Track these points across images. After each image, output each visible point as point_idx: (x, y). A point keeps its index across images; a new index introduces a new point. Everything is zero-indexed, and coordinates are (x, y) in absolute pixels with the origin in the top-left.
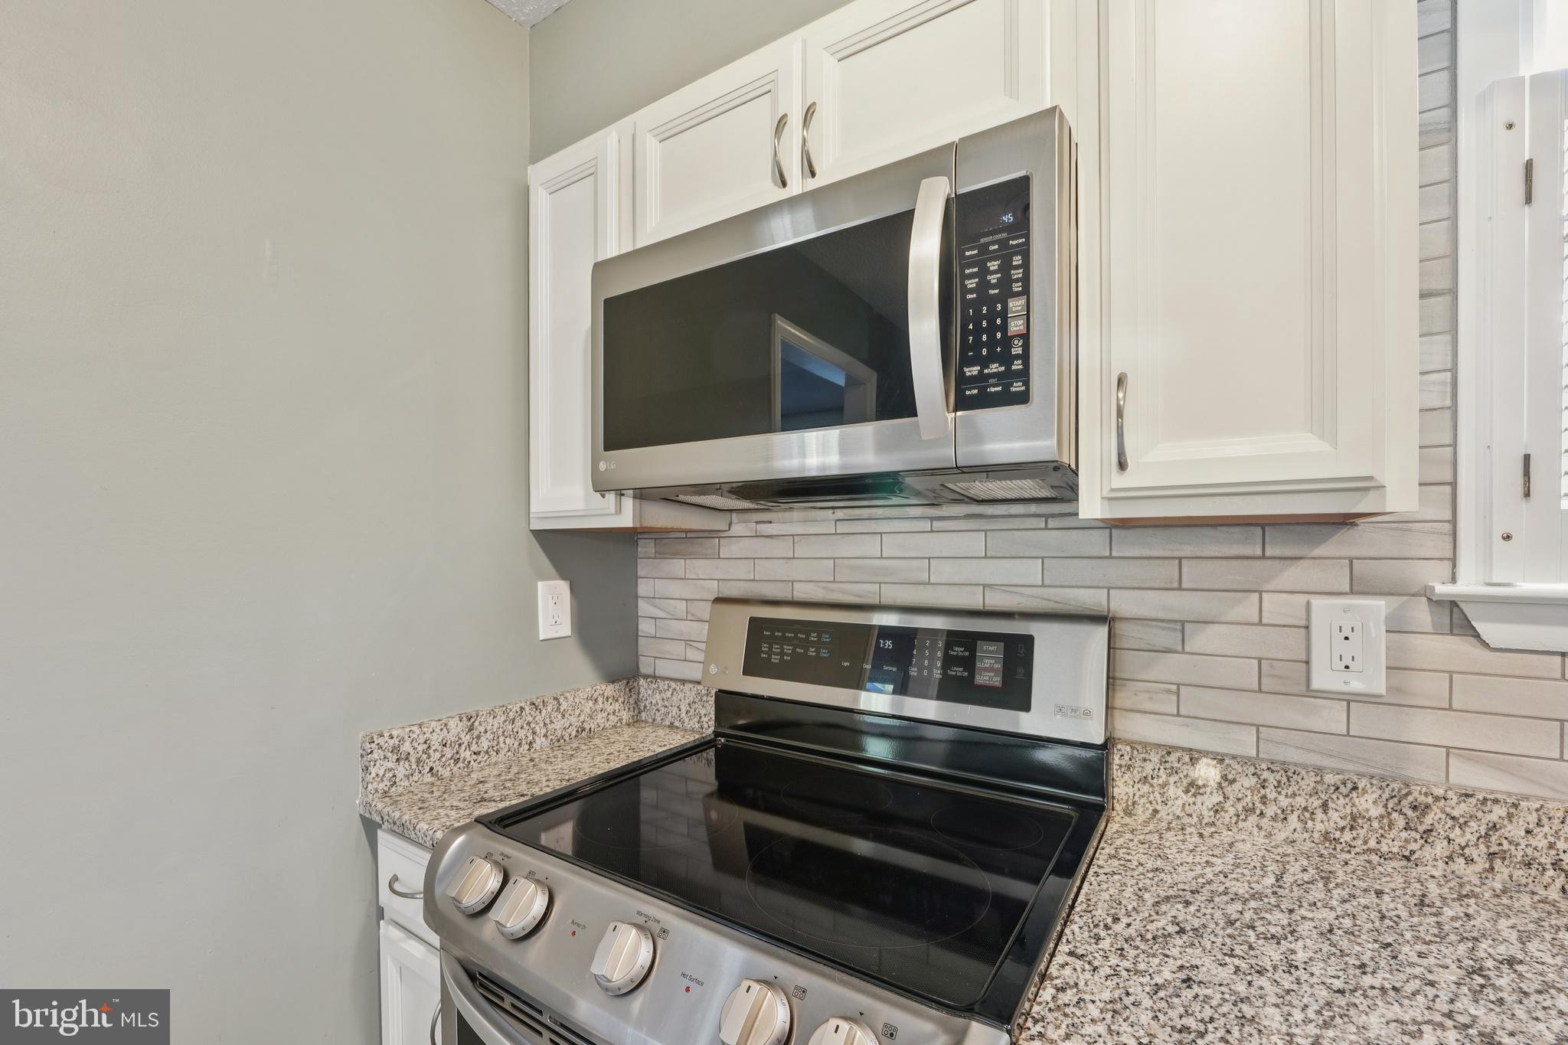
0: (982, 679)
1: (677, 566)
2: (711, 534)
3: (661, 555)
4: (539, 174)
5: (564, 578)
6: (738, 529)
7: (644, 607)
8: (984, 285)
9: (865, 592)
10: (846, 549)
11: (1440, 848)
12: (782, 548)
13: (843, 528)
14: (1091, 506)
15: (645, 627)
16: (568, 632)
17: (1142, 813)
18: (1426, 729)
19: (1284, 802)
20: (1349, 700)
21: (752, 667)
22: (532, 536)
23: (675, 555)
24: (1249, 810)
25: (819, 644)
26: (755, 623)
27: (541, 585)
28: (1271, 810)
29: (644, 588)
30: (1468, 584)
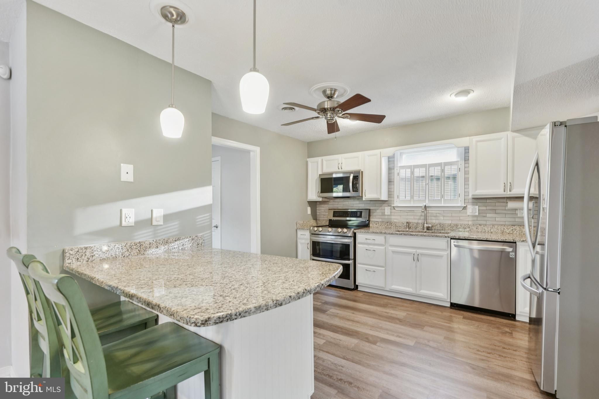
0: (358, 215)
1: (323, 205)
2: (327, 201)
3: (320, 204)
4: (309, 160)
5: (310, 207)
6: (331, 201)
7: (318, 211)
8: (355, 183)
9: (347, 208)
10: (344, 203)
11: (393, 226)
12: (337, 203)
13: (344, 201)
14: (364, 199)
15: (318, 214)
16: (310, 213)
17: (372, 227)
18: (393, 217)
19: (383, 224)
20: (388, 215)
21: (334, 216)
22: (307, 202)
23: (322, 204)
24: (380, 225)
25: (341, 213)
26: (334, 212)
27: (308, 208)
28: (382, 225)
29: (318, 208)
30: (395, 205)
